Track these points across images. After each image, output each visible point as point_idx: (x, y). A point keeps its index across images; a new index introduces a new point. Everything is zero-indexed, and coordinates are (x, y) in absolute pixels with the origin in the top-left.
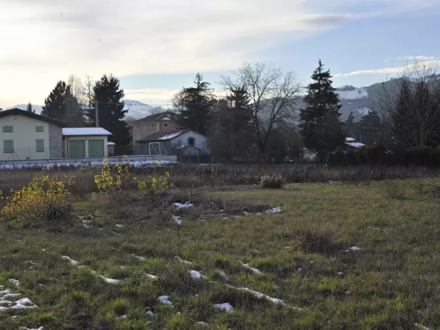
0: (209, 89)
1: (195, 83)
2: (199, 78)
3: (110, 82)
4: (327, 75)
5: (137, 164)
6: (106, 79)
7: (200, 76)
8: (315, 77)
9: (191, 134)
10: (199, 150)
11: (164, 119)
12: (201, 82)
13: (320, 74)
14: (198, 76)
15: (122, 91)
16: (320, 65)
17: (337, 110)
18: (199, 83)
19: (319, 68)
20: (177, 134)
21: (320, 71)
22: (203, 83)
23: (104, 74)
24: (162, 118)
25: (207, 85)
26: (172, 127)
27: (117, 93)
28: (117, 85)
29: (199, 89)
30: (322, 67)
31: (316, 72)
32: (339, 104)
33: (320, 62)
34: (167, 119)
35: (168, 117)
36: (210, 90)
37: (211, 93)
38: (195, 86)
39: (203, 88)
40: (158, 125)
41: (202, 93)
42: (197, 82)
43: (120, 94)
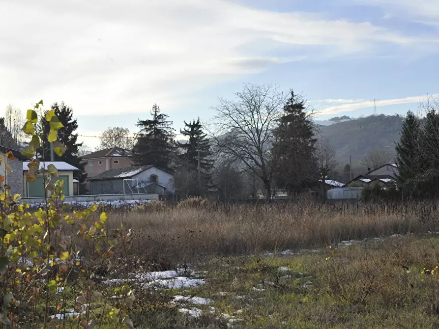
0: (167, 122)
1: (152, 114)
2: (156, 109)
3: (61, 111)
4: (300, 107)
6: (57, 108)
7: (157, 107)
8: (287, 108)
9: (153, 171)
10: (165, 189)
11: (115, 155)
12: (158, 114)
13: (292, 106)
14: (155, 107)
15: (75, 122)
16: (293, 95)
17: (312, 145)
18: (156, 115)
19: (291, 99)
20: (138, 171)
21: (292, 102)
22: (160, 115)
23: (55, 103)
24: (111, 153)
25: (165, 117)
26: (128, 163)
27: (70, 124)
28: (70, 115)
29: (155, 122)
30: (295, 98)
31: (288, 103)
32: (313, 137)
33: (292, 93)
34: (118, 155)
35: (117, 153)
36: (168, 123)
37: (169, 126)
38: (152, 118)
39: (160, 121)
40: (107, 161)
41: (159, 126)
42: (154, 113)
43: (74, 126)
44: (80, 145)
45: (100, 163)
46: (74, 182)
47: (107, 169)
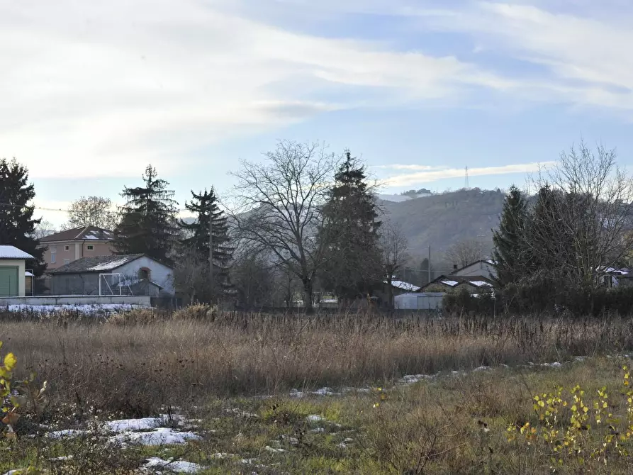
0: (166, 192)
1: (145, 180)
2: (151, 172)
3: (11, 172)
4: (358, 175)
5: (86, 308)
6: (5, 166)
7: (153, 170)
8: (339, 177)
9: (144, 262)
10: (160, 288)
11: (88, 237)
12: (154, 180)
13: (347, 173)
14: (150, 169)
15: (31, 187)
16: (349, 158)
17: (375, 230)
18: (150, 180)
19: (346, 164)
20: (122, 262)
21: (348, 167)
22: (157, 182)
23: (2, 159)
24: (84, 235)
25: (163, 184)
26: (107, 250)
27: (23, 190)
28: (24, 177)
29: (149, 191)
30: (351, 162)
31: (341, 169)
32: (376, 220)
33: (348, 154)
34: (93, 237)
35: (92, 234)
36: (168, 193)
37: (170, 198)
38: (144, 186)
39: (156, 189)
40: (77, 246)
41: (154, 198)
42: (148, 178)
43: (29, 193)
44: (38, 222)
45: (67, 248)
46: (26, 276)
47: (77, 258)
